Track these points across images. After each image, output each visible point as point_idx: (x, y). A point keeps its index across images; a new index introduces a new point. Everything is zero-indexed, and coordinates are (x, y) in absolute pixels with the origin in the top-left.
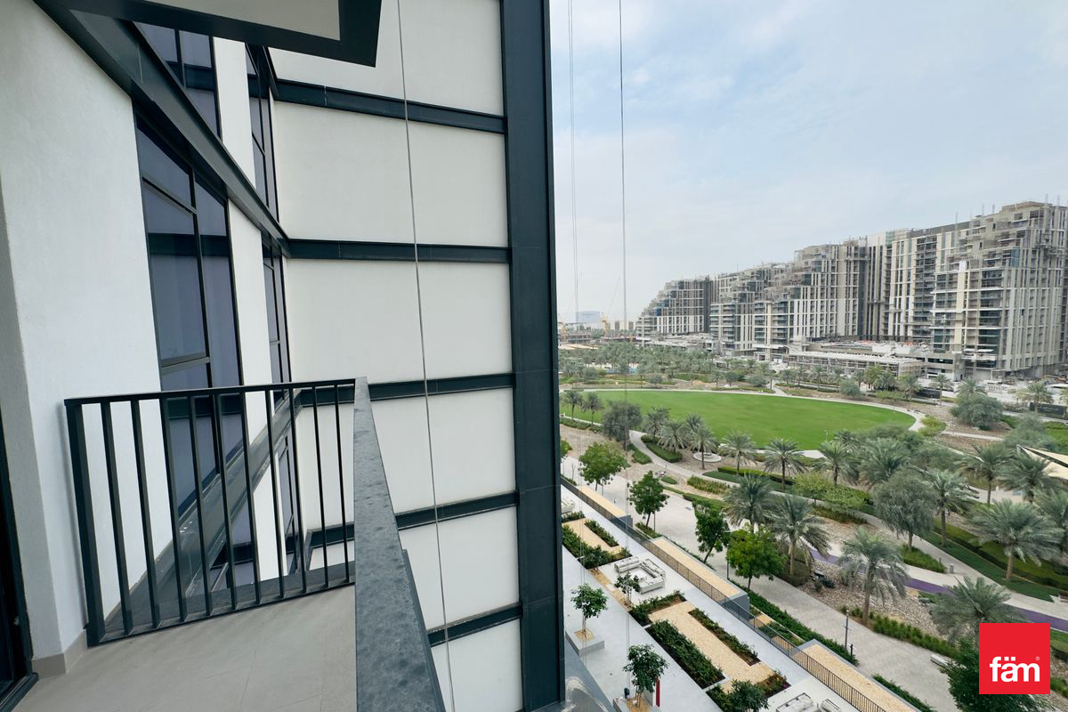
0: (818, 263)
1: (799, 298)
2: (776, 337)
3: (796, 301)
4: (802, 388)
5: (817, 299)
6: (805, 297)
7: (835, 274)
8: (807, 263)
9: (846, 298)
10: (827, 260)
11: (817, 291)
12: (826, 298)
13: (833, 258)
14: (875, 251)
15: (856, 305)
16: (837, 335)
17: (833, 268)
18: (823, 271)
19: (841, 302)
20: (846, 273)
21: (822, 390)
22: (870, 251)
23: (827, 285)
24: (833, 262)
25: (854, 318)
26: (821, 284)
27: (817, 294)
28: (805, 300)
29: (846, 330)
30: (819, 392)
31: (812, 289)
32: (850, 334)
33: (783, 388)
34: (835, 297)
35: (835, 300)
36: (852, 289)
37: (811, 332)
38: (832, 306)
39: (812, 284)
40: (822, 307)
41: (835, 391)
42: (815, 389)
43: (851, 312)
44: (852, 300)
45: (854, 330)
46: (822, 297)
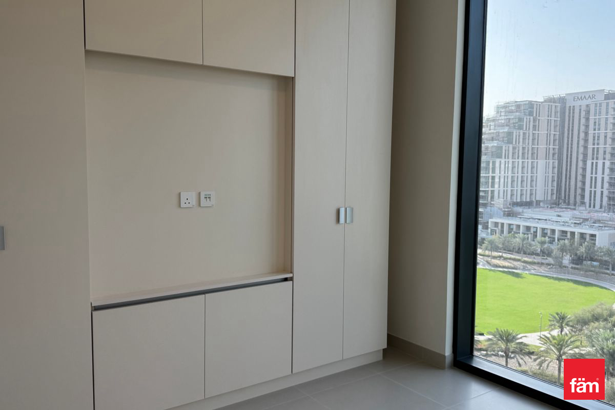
0: (520, 120)
4: (505, 259)
5: (518, 158)
6: (507, 157)
7: (535, 133)
8: (509, 120)
9: (546, 159)
10: (528, 117)
11: (518, 151)
12: (528, 159)
13: (535, 115)
14: (574, 110)
15: (555, 167)
16: (537, 199)
17: (534, 126)
18: (525, 129)
19: (541, 163)
20: (546, 132)
21: (525, 262)
22: (570, 110)
23: (528, 144)
24: (534, 120)
25: (553, 181)
26: (523, 143)
27: (518, 154)
28: (507, 160)
29: (546, 193)
30: (522, 264)
31: (514, 148)
32: (549, 198)
33: (486, 258)
34: (536, 158)
35: (536, 161)
36: (551, 150)
37: (512, 195)
38: (532, 168)
39: (514, 143)
40: (523, 167)
41: (538, 263)
42: (519, 260)
43: (551, 175)
44: (551, 161)
45: (552, 194)
46: (523, 158)
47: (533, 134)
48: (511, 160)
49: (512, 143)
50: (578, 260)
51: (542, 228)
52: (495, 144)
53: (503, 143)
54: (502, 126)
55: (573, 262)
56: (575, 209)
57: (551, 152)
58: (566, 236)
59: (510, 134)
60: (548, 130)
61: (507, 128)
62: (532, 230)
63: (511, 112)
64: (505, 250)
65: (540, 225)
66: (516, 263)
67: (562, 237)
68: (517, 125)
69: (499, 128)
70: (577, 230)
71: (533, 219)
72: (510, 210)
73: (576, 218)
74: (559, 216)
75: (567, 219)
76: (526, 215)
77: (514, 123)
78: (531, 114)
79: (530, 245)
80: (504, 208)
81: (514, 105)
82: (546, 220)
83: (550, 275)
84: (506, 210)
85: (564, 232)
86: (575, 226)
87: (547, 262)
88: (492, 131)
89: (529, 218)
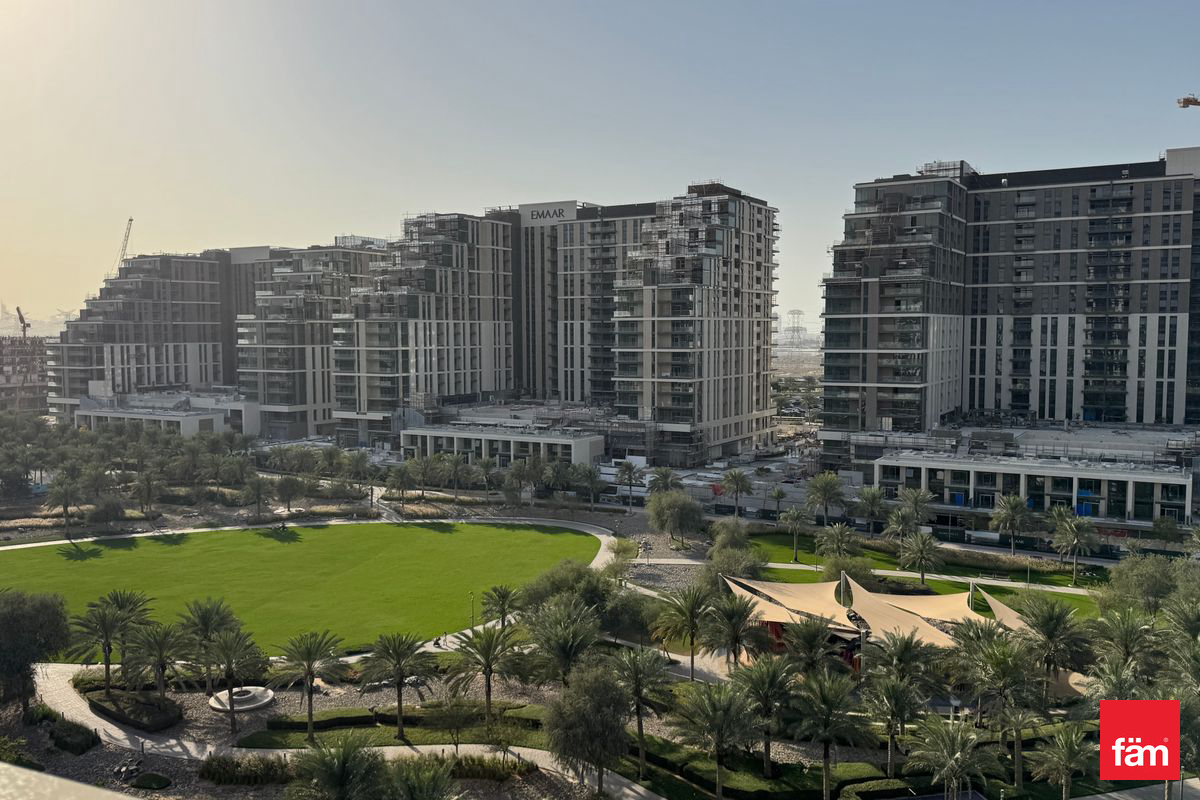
0: (447, 248)
1: (416, 316)
2: (378, 396)
3: (411, 323)
4: (428, 501)
5: (447, 319)
6: (426, 315)
7: (474, 273)
8: (427, 249)
9: (494, 320)
10: (460, 245)
11: (447, 304)
12: (463, 319)
13: (470, 241)
14: (533, 235)
15: (510, 333)
16: (483, 389)
17: (471, 261)
18: (455, 265)
19: (486, 326)
20: (492, 272)
21: (462, 503)
22: (527, 235)
23: (463, 292)
24: (471, 250)
25: (507, 357)
26: (453, 291)
27: (447, 309)
28: (427, 321)
29: (497, 379)
30: (457, 507)
31: (438, 300)
32: (503, 387)
33: (395, 504)
34: (477, 318)
35: (477, 322)
36: (502, 303)
37: (440, 384)
38: (472, 334)
39: (438, 290)
40: (456, 335)
41: (483, 503)
42: (451, 501)
43: (503, 347)
44: (503, 323)
45: (508, 380)
46: (456, 317)
47: (470, 273)
48: (434, 323)
49: (434, 290)
50: (545, 492)
51: (490, 440)
52: (404, 291)
53: (418, 291)
54: (415, 258)
55: (539, 494)
56: (542, 404)
57: (502, 306)
58: (527, 452)
59: (429, 273)
60: (493, 269)
61: (424, 262)
62: (474, 445)
63: (430, 233)
64: (426, 485)
65: (485, 436)
66: (446, 507)
67: (520, 454)
68: (440, 257)
69: (410, 262)
70: (543, 440)
71: (475, 425)
72: (437, 411)
73: (542, 419)
74: (516, 417)
75: (529, 422)
76: (465, 420)
77: (435, 254)
78: (463, 238)
79: (469, 472)
80: (425, 409)
81: (434, 220)
82: (496, 425)
83: (500, 522)
84: (430, 412)
85: (524, 445)
86: (540, 433)
87: (498, 499)
88: (398, 267)
89: (469, 425)
